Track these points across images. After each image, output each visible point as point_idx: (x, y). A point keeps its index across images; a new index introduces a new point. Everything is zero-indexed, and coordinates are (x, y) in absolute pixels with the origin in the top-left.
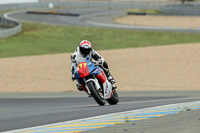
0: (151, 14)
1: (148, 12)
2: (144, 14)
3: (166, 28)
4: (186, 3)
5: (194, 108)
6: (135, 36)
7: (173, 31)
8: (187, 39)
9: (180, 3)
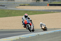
0: (27, 5)
1: (26, 5)
2: (25, 5)
3: (32, 10)
4: (37, 2)
5: (40, 34)
6: (22, 12)
7: (34, 10)
8: (38, 13)
9: (36, 2)
